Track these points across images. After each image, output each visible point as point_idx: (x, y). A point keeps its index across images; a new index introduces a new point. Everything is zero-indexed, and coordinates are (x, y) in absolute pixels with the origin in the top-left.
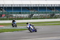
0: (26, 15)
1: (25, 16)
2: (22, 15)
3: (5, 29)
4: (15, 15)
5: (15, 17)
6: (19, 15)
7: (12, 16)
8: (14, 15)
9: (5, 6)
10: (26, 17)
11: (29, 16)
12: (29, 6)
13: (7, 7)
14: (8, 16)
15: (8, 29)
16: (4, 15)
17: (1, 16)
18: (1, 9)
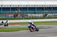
0: (41, 15)
1: (40, 16)
2: (37, 15)
3: (20, 28)
5: (30, 16)
6: (34, 15)
7: (27, 16)
8: (29, 15)
9: (20, 6)
10: (41, 16)
11: (43, 16)
12: (43, 6)
14: (23, 15)
16: (19, 15)
17: (17, 16)
18: (17, 10)
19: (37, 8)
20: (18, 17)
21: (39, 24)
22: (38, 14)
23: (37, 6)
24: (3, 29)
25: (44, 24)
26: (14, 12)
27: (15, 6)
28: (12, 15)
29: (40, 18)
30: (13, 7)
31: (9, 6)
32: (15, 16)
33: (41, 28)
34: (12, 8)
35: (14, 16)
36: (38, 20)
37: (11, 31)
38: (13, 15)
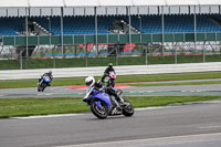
0: (213, 46)
2: (198, 46)
4: (170, 44)
5: (173, 51)
6: (187, 46)
7: (161, 49)
8: (169, 46)
9: (133, 12)
10: (213, 51)
13: (144, 17)
14: (144, 47)
15: (148, 98)
16: (131, 46)
17: (121, 50)
18: (122, 25)
19: (198, 16)
20: (124, 55)
22: (202, 43)
23: (197, 8)
24: (67, 102)
26: (109, 34)
27: (112, 12)
28: (100, 47)
30: (104, 14)
32: (114, 52)
34: (100, 18)
35: (109, 49)
36: (204, 64)
38: (106, 47)
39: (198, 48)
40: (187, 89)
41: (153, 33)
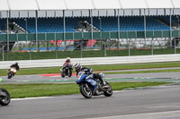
0: (160, 42)
1: (156, 43)
2: (148, 41)
4: (125, 40)
5: (127, 46)
6: (138, 41)
7: (117, 44)
8: (123, 41)
9: (94, 14)
10: (160, 46)
11: (169, 43)
13: (103, 18)
14: (104, 43)
16: (92, 42)
17: (85, 45)
18: (85, 25)
20: (87, 49)
21: (154, 72)
22: (150, 39)
23: (147, 11)
24: (41, 87)
25: (169, 71)
26: (74, 32)
27: (77, 15)
28: (68, 43)
29: (157, 50)
30: (71, 16)
31: (60, 15)
32: (79, 47)
33: (163, 83)
34: (68, 19)
35: (75, 44)
36: (152, 56)
37: (66, 94)
38: (72, 43)
39: (148, 43)
40: (138, 77)
41: (111, 31)
